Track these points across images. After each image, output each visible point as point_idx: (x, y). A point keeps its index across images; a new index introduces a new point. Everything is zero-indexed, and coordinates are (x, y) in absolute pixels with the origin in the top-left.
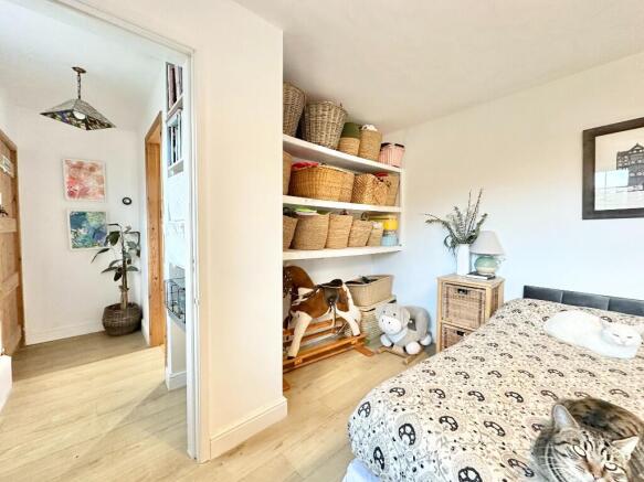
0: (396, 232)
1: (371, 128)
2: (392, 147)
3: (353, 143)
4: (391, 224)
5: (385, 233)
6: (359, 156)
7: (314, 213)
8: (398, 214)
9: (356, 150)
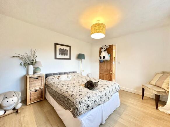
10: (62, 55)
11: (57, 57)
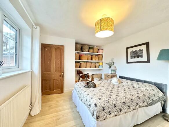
0: (102, 65)
1: (95, 47)
2: (100, 50)
3: (91, 50)
4: (101, 64)
5: (99, 66)
6: (93, 52)
7: (82, 62)
8: (102, 62)
9: (92, 51)
10: (135, 58)
11: (129, 61)
